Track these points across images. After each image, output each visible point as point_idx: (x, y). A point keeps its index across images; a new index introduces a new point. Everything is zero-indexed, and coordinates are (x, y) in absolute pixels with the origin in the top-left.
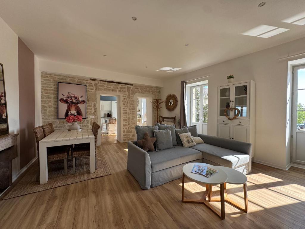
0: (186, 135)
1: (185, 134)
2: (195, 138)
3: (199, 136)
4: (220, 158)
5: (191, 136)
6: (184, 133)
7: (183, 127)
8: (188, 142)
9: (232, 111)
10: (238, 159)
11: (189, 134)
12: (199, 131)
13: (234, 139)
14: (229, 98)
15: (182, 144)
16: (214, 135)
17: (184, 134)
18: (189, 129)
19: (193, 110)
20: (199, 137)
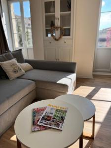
0: (10, 63)
1: (9, 61)
2: (22, 64)
3: (27, 61)
4: (55, 83)
5: (18, 64)
6: (6, 60)
7: (4, 53)
8: (15, 72)
9: (57, 30)
10: (70, 80)
11: (14, 61)
12: (25, 56)
13: (60, 61)
14: (54, 15)
15: (7, 76)
16: (41, 58)
17: (7, 62)
18: (13, 54)
19: (14, 32)
20: (26, 63)
